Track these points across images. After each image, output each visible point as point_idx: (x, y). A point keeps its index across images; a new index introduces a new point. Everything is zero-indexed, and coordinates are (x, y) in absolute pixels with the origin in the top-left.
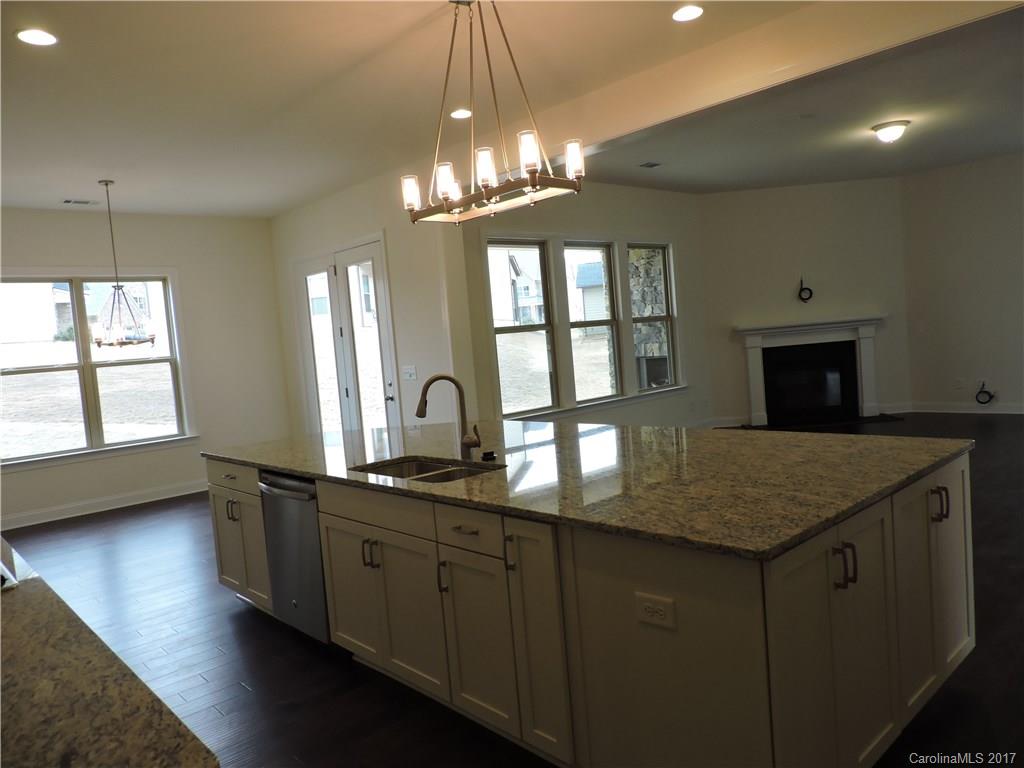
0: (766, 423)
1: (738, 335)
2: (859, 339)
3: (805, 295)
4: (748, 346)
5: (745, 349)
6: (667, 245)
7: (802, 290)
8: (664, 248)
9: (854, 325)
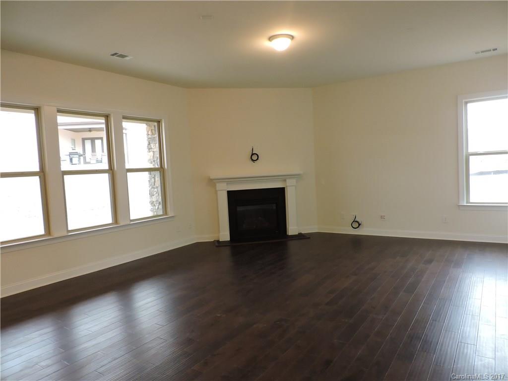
0: (229, 239)
1: (212, 182)
2: (287, 186)
3: (255, 157)
4: (217, 189)
5: (216, 192)
6: (161, 120)
7: (253, 154)
8: (159, 122)
9: (284, 178)
